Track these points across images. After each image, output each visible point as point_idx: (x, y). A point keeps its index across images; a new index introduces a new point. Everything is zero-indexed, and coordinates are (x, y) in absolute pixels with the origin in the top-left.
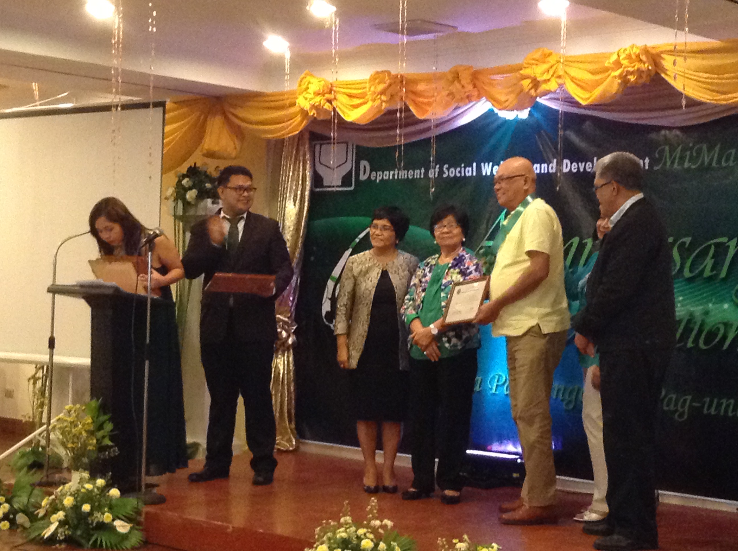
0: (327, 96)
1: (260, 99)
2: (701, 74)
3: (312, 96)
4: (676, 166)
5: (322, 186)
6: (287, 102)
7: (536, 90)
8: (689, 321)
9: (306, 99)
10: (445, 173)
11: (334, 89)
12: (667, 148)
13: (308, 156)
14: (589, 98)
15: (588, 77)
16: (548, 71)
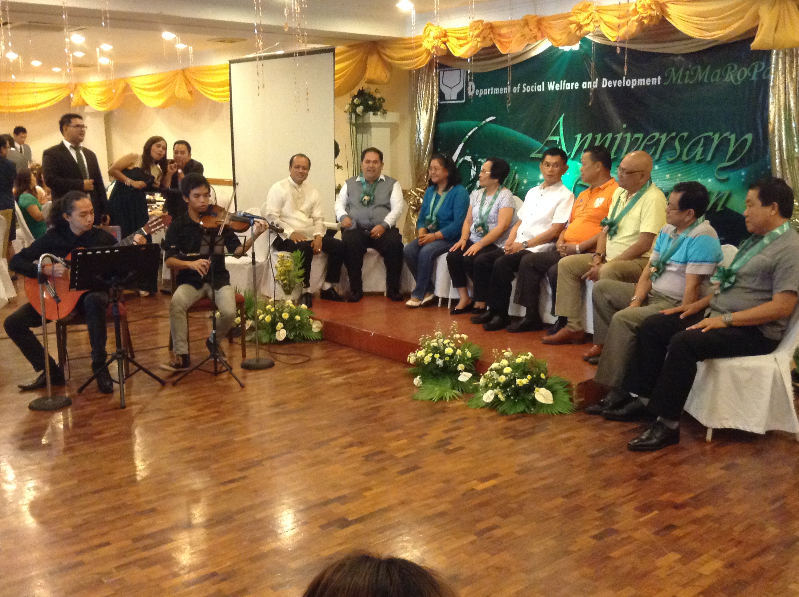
0: (443, 39)
1: (400, 42)
2: (693, 18)
3: (432, 39)
4: (679, 82)
5: (444, 100)
6: (414, 45)
7: (580, 32)
9: (429, 42)
10: (523, 89)
11: (447, 34)
12: (673, 70)
13: (435, 80)
15: (615, 21)
16: (588, 18)
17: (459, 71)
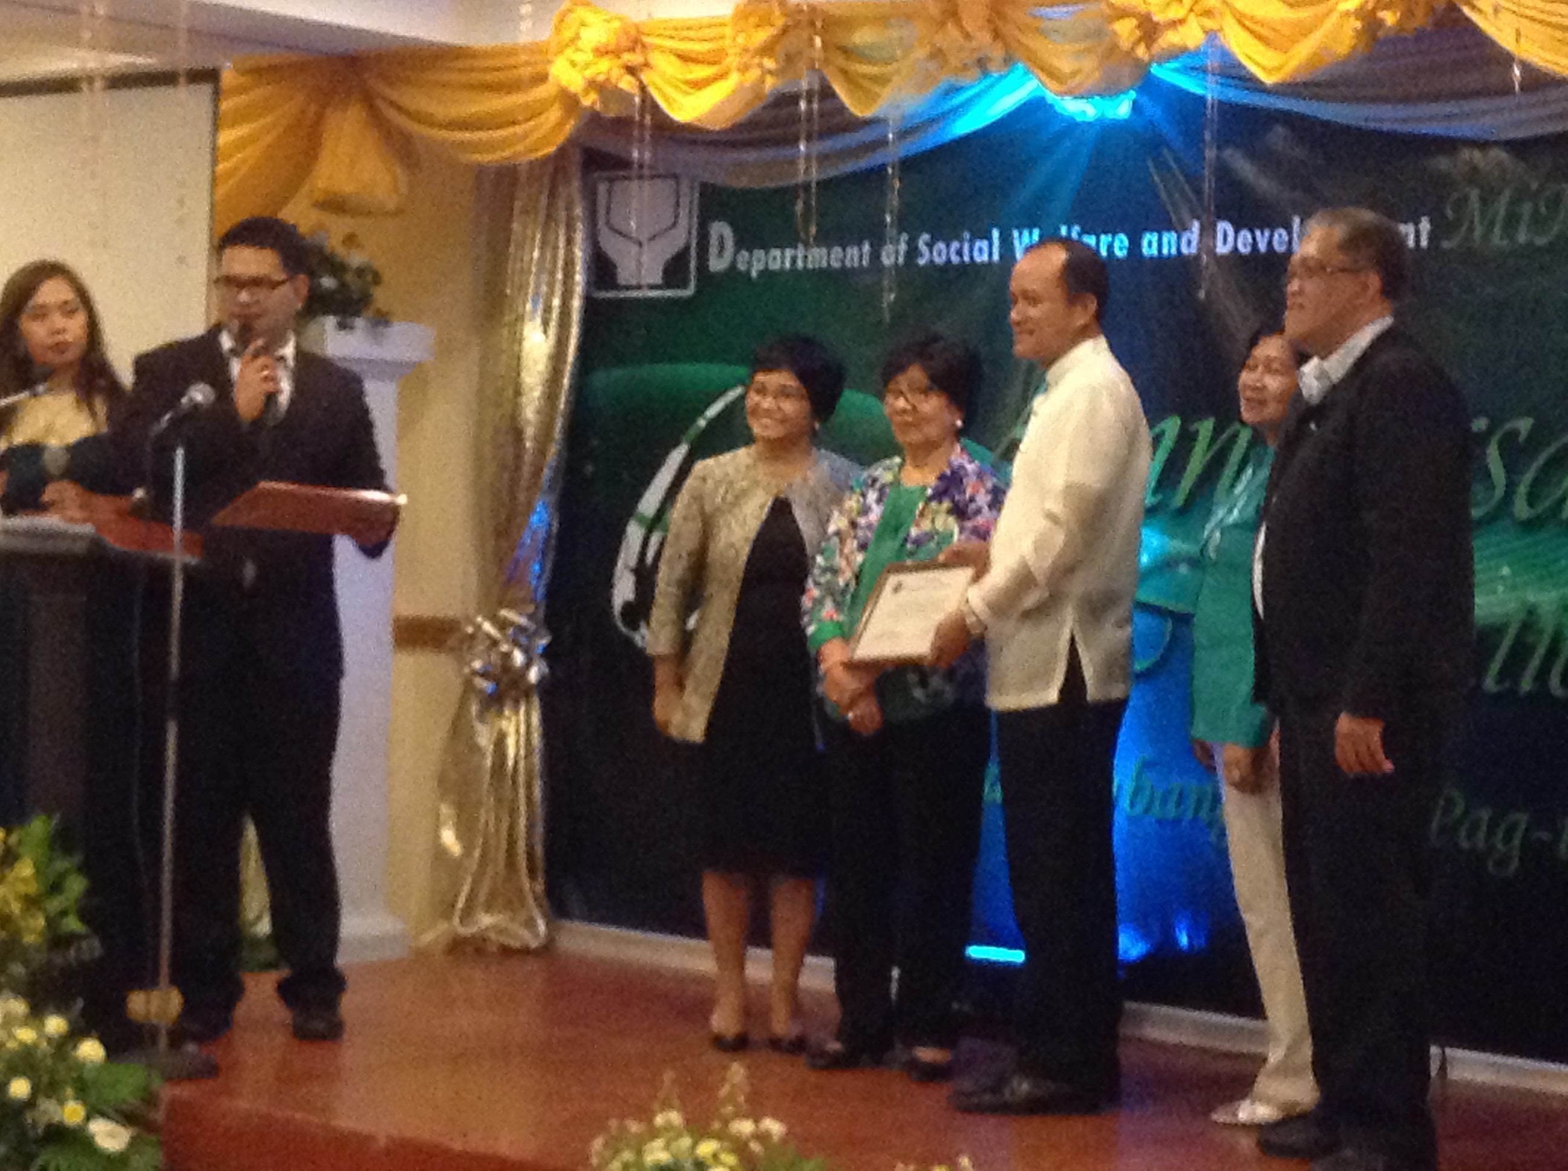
0: (629, 58)
1: (459, 64)
3: (589, 56)
4: (1496, 238)
5: (616, 287)
6: (526, 72)
7: (1149, 46)
8: (1525, 628)
9: (573, 64)
10: (922, 255)
11: (646, 39)
12: (1474, 194)
13: (578, 211)
14: (1279, 68)
15: (1278, 12)
17: (672, 182)
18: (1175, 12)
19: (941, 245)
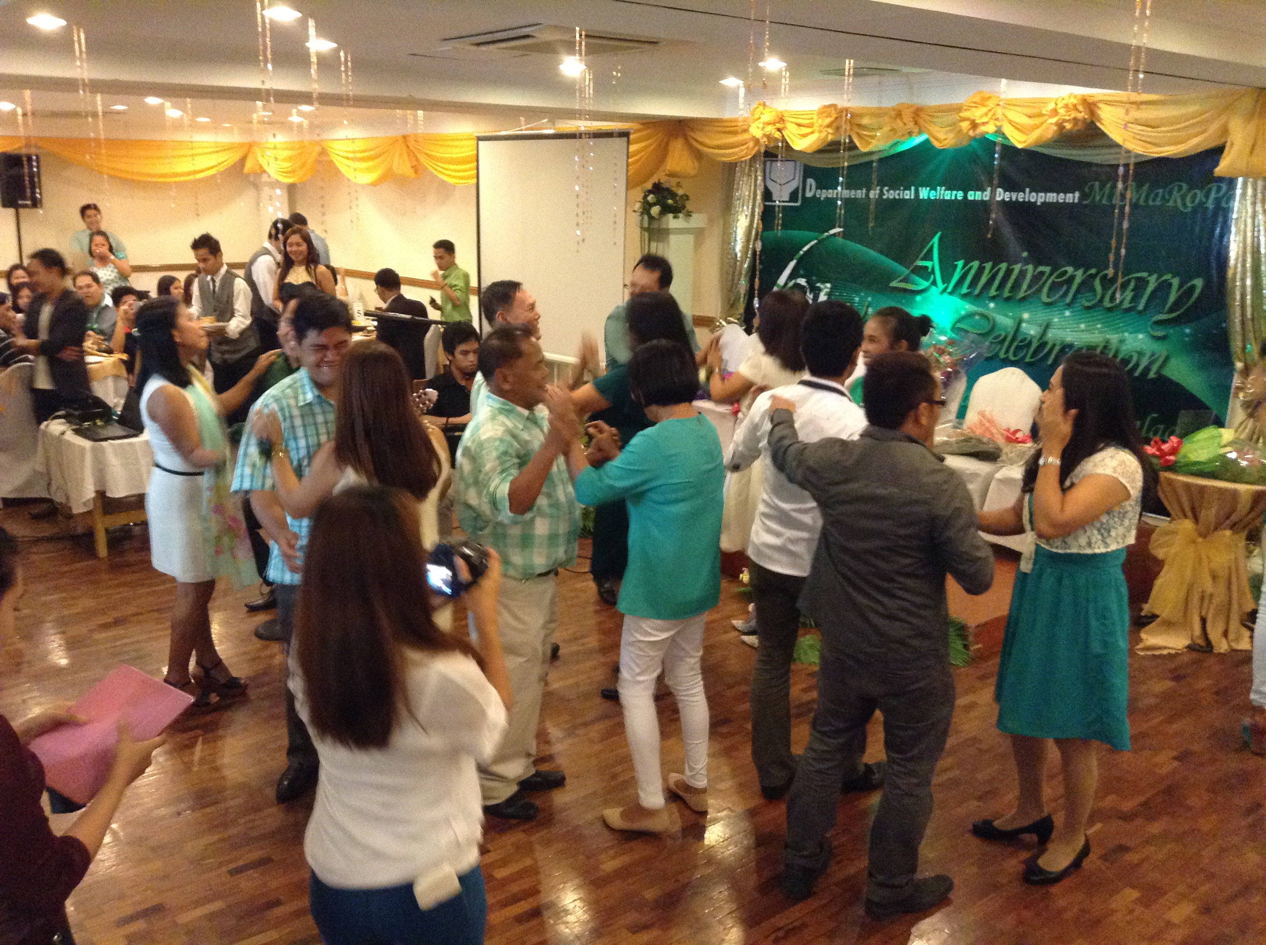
0: (778, 125)
1: (716, 124)
2: (1134, 126)
4: (1104, 202)
5: (772, 200)
6: (741, 128)
7: (974, 131)
8: (1105, 347)
9: (758, 128)
11: (784, 118)
12: (1097, 184)
13: (759, 173)
14: (1025, 142)
15: (1026, 120)
16: (986, 114)
17: (793, 163)
18: (985, 120)
19: (892, 192)
